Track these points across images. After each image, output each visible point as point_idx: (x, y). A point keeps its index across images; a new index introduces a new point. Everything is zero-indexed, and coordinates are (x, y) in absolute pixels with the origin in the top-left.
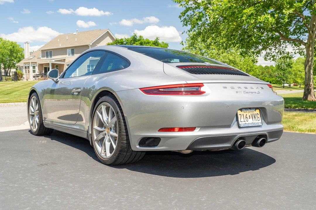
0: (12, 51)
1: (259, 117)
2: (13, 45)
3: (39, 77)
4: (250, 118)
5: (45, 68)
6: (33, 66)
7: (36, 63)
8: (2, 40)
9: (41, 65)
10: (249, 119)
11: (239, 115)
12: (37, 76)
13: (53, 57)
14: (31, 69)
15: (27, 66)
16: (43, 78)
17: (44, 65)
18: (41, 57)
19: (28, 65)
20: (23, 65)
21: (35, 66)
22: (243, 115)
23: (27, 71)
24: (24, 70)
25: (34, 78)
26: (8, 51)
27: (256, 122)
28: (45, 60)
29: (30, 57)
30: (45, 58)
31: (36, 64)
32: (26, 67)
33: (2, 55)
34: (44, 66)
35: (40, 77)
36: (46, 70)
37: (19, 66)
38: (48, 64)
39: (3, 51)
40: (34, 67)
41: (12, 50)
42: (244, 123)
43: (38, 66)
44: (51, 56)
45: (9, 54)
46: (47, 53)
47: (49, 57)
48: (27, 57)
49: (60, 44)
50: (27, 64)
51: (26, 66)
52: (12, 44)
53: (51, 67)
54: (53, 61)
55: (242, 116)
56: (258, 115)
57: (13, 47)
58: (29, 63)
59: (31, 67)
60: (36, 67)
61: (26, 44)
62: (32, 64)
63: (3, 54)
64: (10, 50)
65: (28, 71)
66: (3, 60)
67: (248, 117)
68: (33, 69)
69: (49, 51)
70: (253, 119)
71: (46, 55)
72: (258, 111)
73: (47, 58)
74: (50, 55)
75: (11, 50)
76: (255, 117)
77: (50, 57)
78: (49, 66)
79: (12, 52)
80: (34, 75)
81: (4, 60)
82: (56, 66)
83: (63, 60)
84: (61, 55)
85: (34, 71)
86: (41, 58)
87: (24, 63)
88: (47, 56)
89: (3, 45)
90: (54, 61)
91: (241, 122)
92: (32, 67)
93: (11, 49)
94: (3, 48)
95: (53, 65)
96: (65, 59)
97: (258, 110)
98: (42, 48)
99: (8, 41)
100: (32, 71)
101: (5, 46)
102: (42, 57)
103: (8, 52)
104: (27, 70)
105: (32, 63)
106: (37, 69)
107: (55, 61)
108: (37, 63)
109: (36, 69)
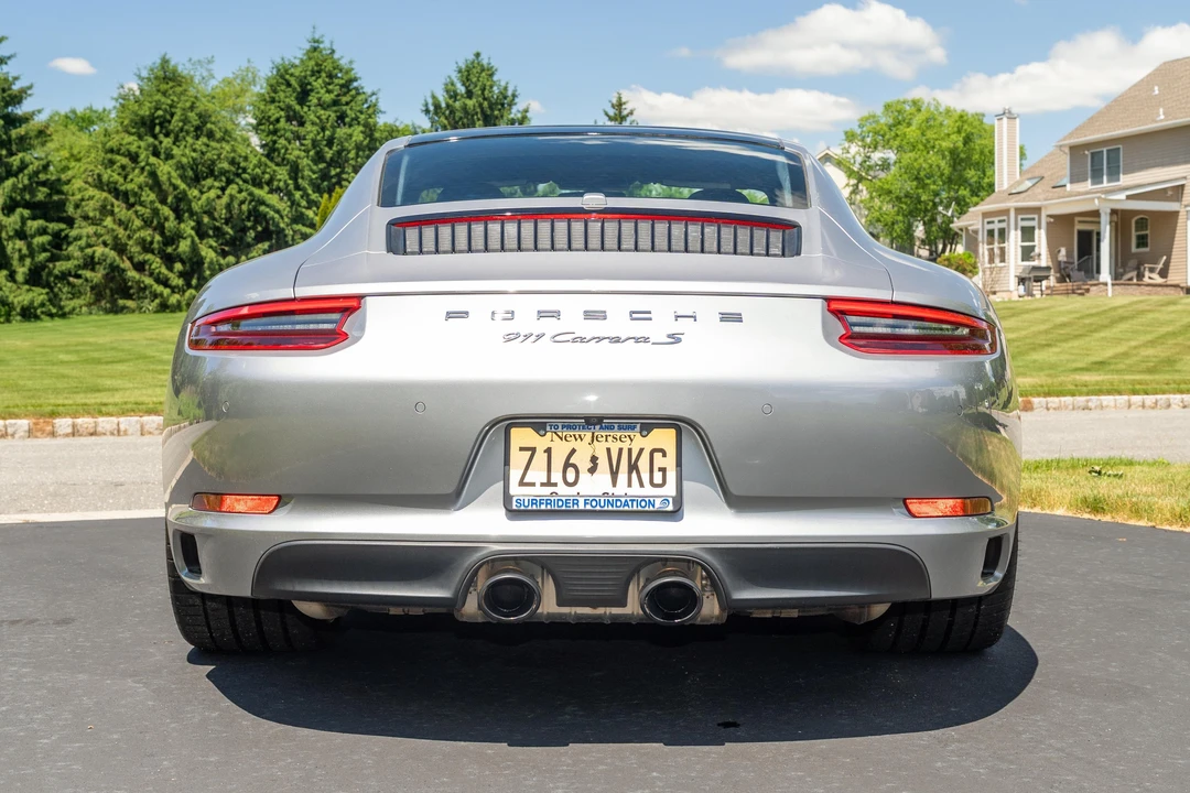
0: (958, 160)
1: (663, 470)
2: (966, 127)
3: (1044, 283)
4: (592, 470)
5: (1080, 233)
6: (1023, 229)
7: (1037, 210)
8: (919, 110)
9: (1061, 222)
10: (584, 475)
11: (521, 449)
12: (1038, 275)
13: (1125, 180)
14: (1014, 242)
15: (996, 226)
16: (1069, 285)
17: (1077, 219)
18: (1066, 181)
19: (1003, 225)
20: (980, 227)
21: (1033, 228)
22: (548, 451)
23: (997, 251)
24: (983, 249)
25: (1022, 287)
26: (944, 157)
27: (636, 490)
28: (1085, 196)
29: (1019, 183)
30: (1088, 185)
31: (1036, 216)
32: (991, 233)
33: (917, 178)
34: (1078, 227)
35: (1052, 281)
36: (1087, 243)
37: (967, 229)
38: (1096, 214)
39: (921, 160)
40: (1028, 233)
41: (963, 156)
42: (547, 490)
43: (1048, 224)
44: (1114, 174)
45: (947, 172)
46: (1095, 159)
47: (1105, 178)
48: (1005, 186)
49: (1161, 110)
50: (996, 219)
51: (990, 227)
52: (959, 123)
53: (1108, 227)
54: (1120, 200)
55: (541, 457)
56: (657, 456)
57: (968, 140)
58: (1006, 212)
59: (1013, 233)
60: (1037, 231)
61: (1005, 119)
62: (1020, 217)
63: (922, 174)
64: (950, 153)
65: (1002, 250)
66: (920, 202)
67: (584, 465)
68: (1023, 241)
69: (1105, 150)
70: (614, 474)
71: (1093, 170)
72: (665, 438)
73: (1093, 184)
74: (1108, 168)
75: (953, 152)
76: (633, 467)
77: (1109, 181)
78: (1099, 223)
79: (962, 160)
80: (1024, 270)
81: (924, 202)
82: (1137, 222)
83: (1170, 193)
84: (1163, 165)
85: (1027, 253)
86: (1069, 187)
87: (985, 215)
88: (1097, 176)
89: (923, 135)
90: (1122, 196)
91: (522, 483)
92: (1019, 232)
93: (956, 148)
94: (921, 147)
95: (1121, 218)
96: (1183, 186)
97: (672, 432)
98: (1071, 135)
99: (948, 112)
100: (1020, 250)
101: (930, 134)
102: (1072, 182)
103: (943, 164)
104: (996, 245)
105: (1019, 210)
106: (1041, 240)
107: (1129, 197)
108: (1044, 214)
109: (1036, 243)
